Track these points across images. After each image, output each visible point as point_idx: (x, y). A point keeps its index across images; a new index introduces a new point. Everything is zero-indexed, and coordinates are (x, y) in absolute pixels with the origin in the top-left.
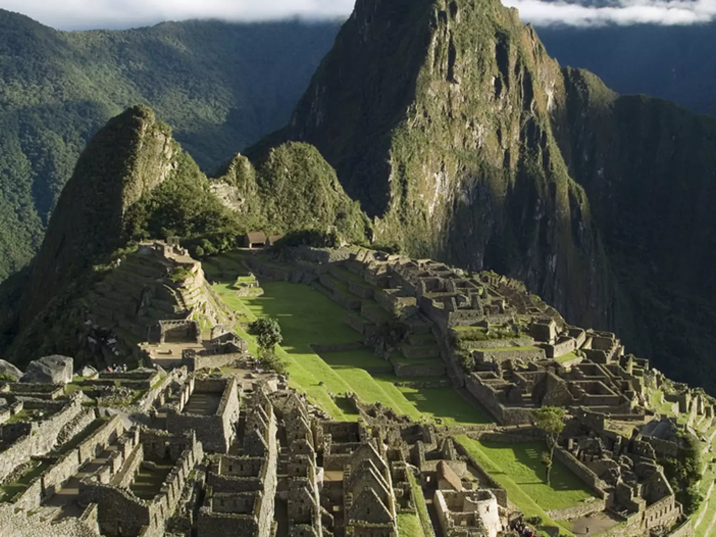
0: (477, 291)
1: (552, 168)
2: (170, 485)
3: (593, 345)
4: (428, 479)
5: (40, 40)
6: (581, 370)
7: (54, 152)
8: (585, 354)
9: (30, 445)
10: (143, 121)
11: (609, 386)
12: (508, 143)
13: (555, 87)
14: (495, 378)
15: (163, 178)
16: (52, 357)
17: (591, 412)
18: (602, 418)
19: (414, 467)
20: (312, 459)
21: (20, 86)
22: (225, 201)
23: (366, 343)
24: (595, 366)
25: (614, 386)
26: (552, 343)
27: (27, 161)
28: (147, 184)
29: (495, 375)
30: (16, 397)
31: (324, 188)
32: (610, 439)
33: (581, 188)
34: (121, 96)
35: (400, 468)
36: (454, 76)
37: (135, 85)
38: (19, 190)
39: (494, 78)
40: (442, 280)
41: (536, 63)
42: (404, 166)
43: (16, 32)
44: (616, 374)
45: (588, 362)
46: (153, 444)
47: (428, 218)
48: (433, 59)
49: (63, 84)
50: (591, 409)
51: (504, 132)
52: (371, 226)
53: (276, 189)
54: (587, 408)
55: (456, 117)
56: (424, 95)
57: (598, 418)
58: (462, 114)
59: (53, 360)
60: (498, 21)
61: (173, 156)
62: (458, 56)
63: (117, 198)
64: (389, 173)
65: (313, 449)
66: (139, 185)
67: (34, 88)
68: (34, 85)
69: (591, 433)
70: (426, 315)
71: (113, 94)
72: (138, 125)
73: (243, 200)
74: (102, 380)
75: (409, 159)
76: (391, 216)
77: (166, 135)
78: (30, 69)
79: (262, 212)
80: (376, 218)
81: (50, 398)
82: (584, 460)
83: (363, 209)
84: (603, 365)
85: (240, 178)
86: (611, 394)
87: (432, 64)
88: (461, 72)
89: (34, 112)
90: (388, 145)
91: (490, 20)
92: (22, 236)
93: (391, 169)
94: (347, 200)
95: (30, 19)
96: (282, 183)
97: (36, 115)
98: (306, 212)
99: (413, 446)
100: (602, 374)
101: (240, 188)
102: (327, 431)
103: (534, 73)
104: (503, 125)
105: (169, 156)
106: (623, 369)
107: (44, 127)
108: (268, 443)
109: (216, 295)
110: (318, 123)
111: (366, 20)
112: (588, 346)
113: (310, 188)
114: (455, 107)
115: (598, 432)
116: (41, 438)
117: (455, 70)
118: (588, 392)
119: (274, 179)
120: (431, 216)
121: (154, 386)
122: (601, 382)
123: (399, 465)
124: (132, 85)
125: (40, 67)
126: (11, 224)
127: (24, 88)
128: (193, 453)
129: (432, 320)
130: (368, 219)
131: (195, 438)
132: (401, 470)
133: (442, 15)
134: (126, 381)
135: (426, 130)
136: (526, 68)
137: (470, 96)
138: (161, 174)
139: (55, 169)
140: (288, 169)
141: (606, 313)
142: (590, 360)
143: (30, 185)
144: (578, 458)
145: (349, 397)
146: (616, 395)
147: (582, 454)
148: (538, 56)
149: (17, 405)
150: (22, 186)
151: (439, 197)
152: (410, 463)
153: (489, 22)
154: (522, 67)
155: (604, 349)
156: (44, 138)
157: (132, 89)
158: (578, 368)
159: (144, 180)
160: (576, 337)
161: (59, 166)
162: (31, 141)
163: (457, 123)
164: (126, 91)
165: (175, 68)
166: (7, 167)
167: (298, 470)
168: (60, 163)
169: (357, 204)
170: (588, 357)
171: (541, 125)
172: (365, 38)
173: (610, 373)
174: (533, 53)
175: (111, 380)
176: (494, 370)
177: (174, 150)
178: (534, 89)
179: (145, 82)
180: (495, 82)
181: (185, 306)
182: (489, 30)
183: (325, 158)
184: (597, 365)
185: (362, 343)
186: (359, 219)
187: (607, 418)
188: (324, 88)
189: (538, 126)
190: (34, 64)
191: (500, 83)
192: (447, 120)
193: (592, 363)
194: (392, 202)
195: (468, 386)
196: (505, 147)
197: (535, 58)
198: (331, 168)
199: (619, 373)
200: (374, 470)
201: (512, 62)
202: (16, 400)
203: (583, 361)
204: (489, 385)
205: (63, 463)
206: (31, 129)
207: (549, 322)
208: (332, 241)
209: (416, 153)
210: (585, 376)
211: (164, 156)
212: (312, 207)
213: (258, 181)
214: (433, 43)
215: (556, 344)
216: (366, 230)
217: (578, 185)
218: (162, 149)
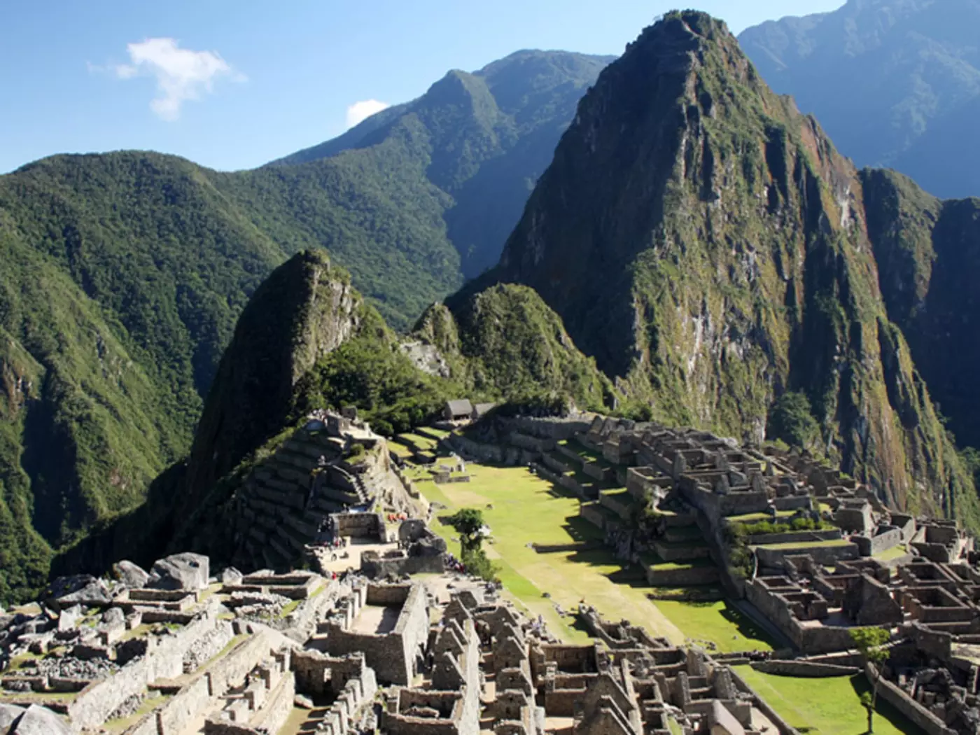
0: (758, 465)
1: (854, 302)
2: (329, 728)
3: (928, 538)
4: (697, 725)
5: (199, 184)
6: (912, 572)
7: (217, 318)
8: (916, 550)
9: (146, 668)
10: (315, 267)
11: (956, 594)
12: (791, 272)
13: (851, 195)
14: (788, 584)
15: (341, 338)
16: (182, 555)
17: (930, 631)
18: (948, 641)
19: (675, 708)
20: (528, 694)
21: (176, 240)
22: (419, 363)
23: (606, 541)
24: (932, 567)
25: (962, 594)
26: (867, 535)
27: (185, 331)
28: (321, 346)
29: (789, 581)
30: (135, 607)
31: (546, 341)
32: (961, 671)
33: (896, 329)
34: (295, 245)
35: (655, 709)
36: (713, 188)
37: (311, 231)
38: (177, 365)
39: (766, 188)
40: (707, 452)
41: (822, 164)
42: (653, 310)
43: (172, 177)
44: (964, 577)
45: (921, 560)
46: (309, 671)
47: (687, 377)
48: (683, 168)
49: (226, 235)
50: (930, 627)
51: (785, 258)
52: (611, 388)
53: (485, 345)
54: (925, 625)
55: (718, 242)
56: (673, 215)
57: (941, 640)
58: (726, 238)
59: (184, 560)
60: (766, 113)
61: (353, 309)
62: (716, 161)
63: (286, 365)
64: (632, 318)
65: (530, 681)
66: (312, 348)
67: (192, 242)
68: (191, 239)
69: (933, 661)
70: (687, 500)
71: (285, 243)
72: (309, 272)
73: (443, 362)
74: (245, 586)
75: (658, 300)
76: (637, 375)
77: (344, 284)
78: (188, 221)
79: (467, 374)
80: (618, 379)
81: (177, 608)
82: (924, 701)
83: (599, 367)
84: (944, 565)
85: (438, 333)
86: (959, 605)
87: (683, 174)
88: (720, 183)
89: (192, 270)
90: (629, 282)
91: (756, 113)
92: (181, 421)
93: (634, 314)
94: (579, 357)
95: (187, 161)
96: (493, 339)
97: (195, 275)
98: (524, 374)
99: (673, 679)
100: (943, 577)
101: (439, 346)
102: (551, 657)
103: (821, 179)
104: (782, 248)
105: (348, 310)
106: (973, 570)
107: (204, 288)
108: (465, 671)
109: (408, 481)
110: (537, 260)
111: (592, 126)
112: (921, 539)
113: (529, 342)
114: (717, 229)
115: (944, 660)
116: (161, 660)
117: (713, 182)
118: (923, 603)
119: (481, 332)
120: (690, 372)
121: (312, 595)
122: (942, 589)
123: (653, 705)
124: (307, 230)
125: (199, 217)
126: (169, 407)
127: (181, 242)
128: (361, 684)
129: (696, 506)
130: (607, 381)
131: (364, 664)
132: (656, 712)
133: (692, 111)
134: (276, 587)
135: (679, 260)
136: (809, 173)
137: (736, 214)
138: (338, 333)
139: (218, 339)
140: (499, 318)
141: (941, 497)
142: (925, 559)
143: (189, 357)
144: (915, 697)
145: (584, 612)
146: (964, 606)
147: (921, 691)
148: (824, 156)
149: (134, 617)
150: (180, 361)
151: (701, 348)
152: (671, 704)
153: (755, 116)
154: (804, 171)
155: (943, 542)
156: (204, 301)
157: (307, 235)
158: (907, 570)
159: (317, 342)
160: (902, 526)
161: (223, 334)
162: (190, 305)
163: (720, 249)
164: (300, 238)
165: (357, 208)
166: (162, 339)
167: (508, 711)
168: (224, 331)
169: (592, 361)
170: (921, 554)
171: (835, 246)
172: (593, 148)
173: (955, 575)
174: (818, 152)
175: (257, 586)
176: (786, 574)
177: (354, 301)
178: (822, 198)
179: (322, 226)
180: (769, 193)
181: (366, 495)
182: (757, 127)
183: (547, 303)
184: (935, 565)
185: (602, 541)
186: (595, 381)
187: (955, 641)
188: (543, 217)
189: (832, 248)
190: (192, 214)
191: (775, 194)
192: (707, 247)
193: (928, 562)
194: (639, 358)
195: (750, 596)
196: (786, 277)
197: (820, 158)
198: (556, 315)
199: (968, 576)
200: (616, 712)
201: (790, 164)
202: (134, 610)
203: (914, 560)
204: (779, 595)
205: (187, 694)
206: (190, 291)
207: (861, 505)
208: (558, 408)
209: (667, 291)
210: (918, 581)
211: (342, 309)
212: (531, 367)
213: (461, 337)
214: (683, 148)
215: (873, 536)
216: (604, 395)
217: (892, 325)
218: (338, 302)
